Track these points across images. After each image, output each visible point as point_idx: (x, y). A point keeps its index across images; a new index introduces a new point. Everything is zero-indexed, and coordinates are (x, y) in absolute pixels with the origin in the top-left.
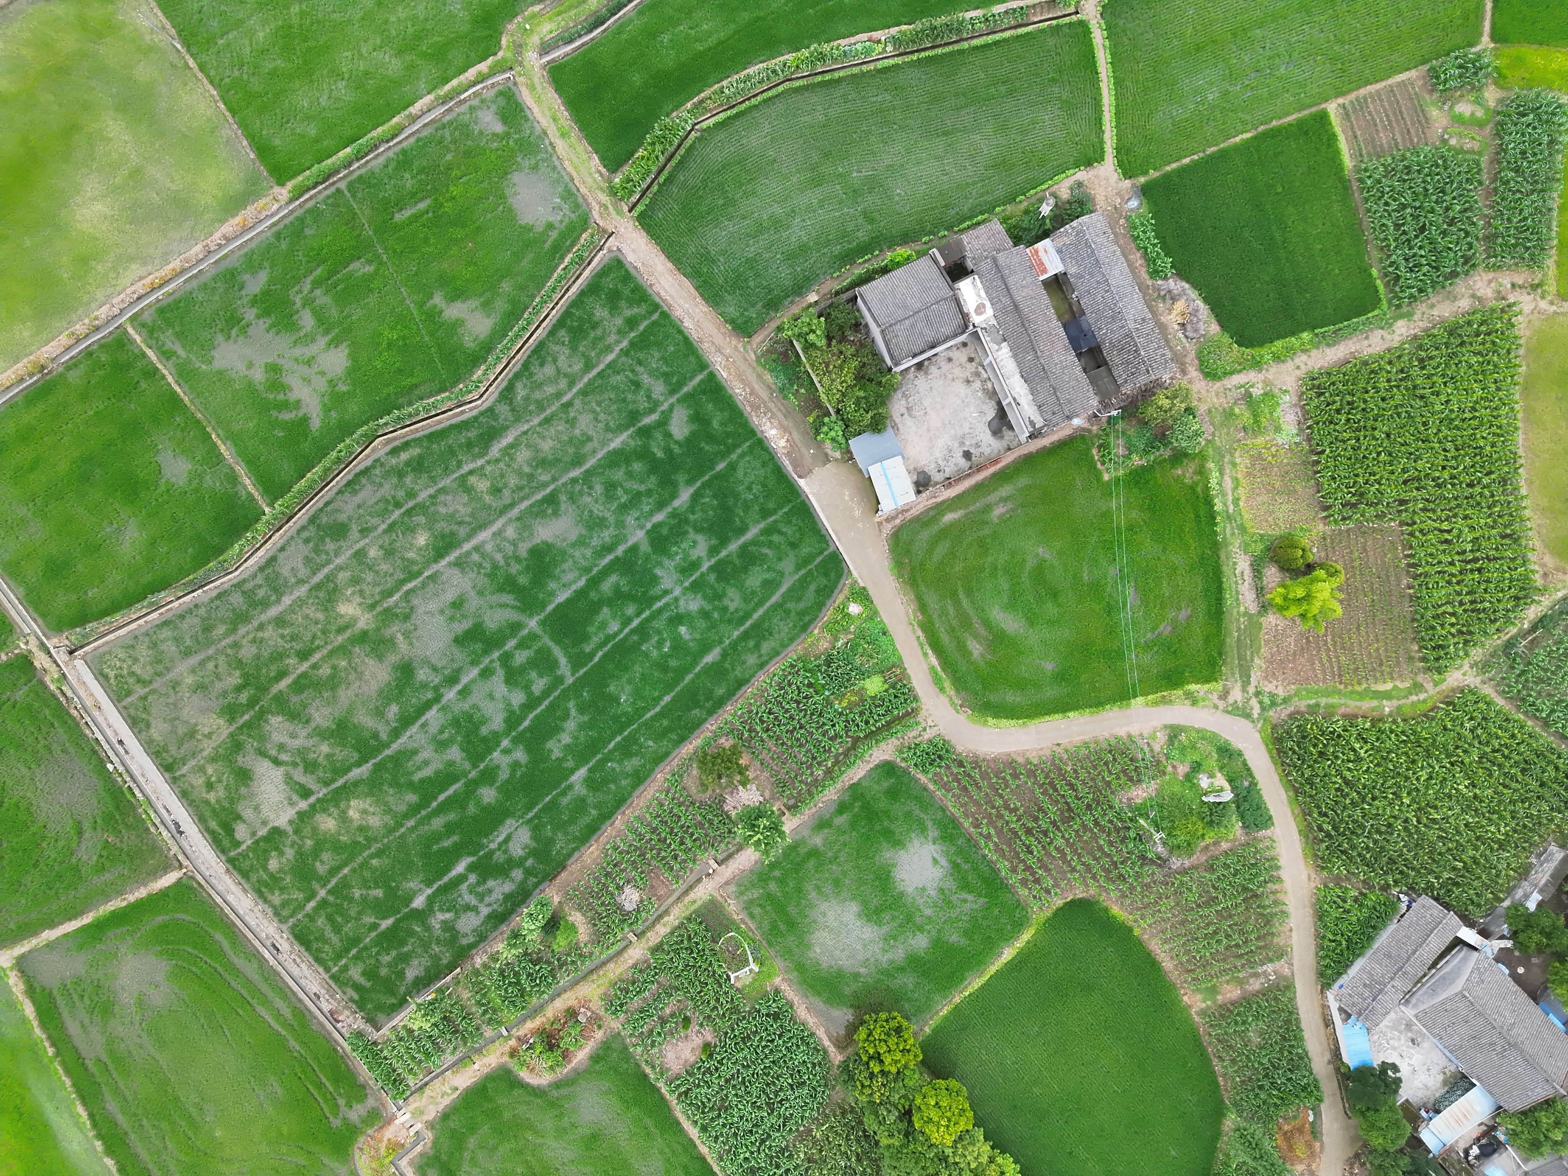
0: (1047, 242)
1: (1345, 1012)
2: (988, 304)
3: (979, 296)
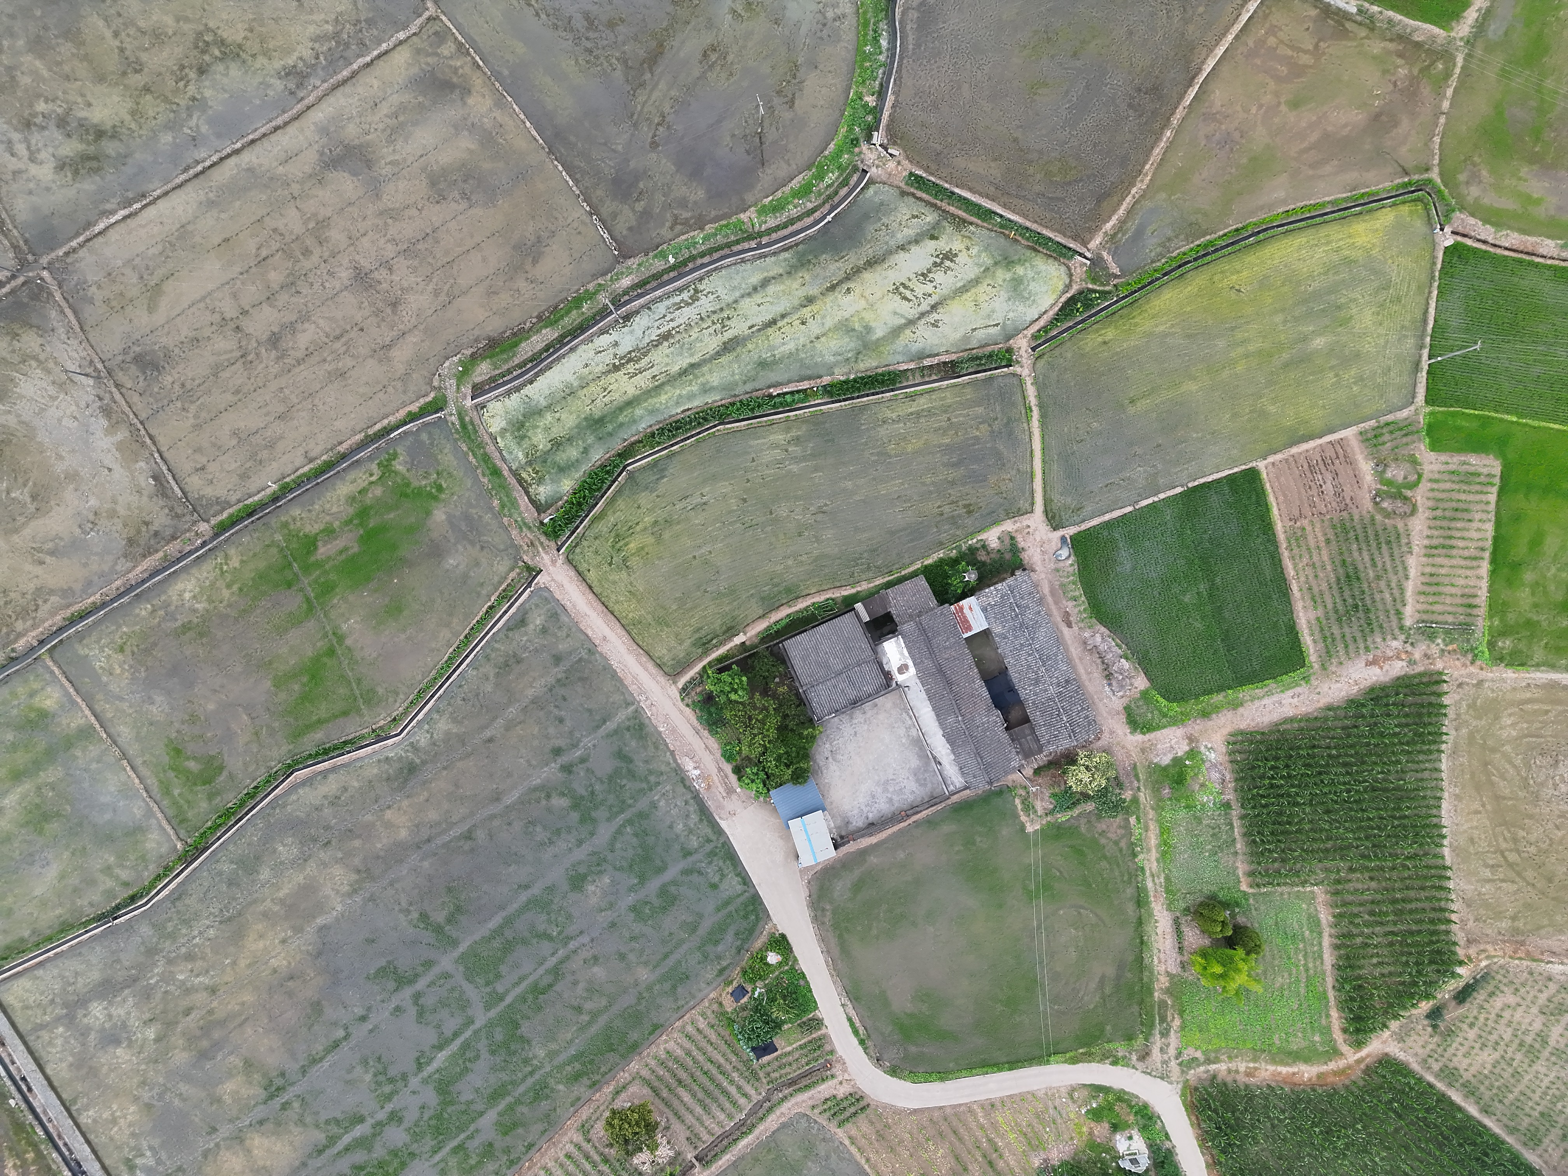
0: (971, 600)
2: (910, 663)
3: (902, 654)
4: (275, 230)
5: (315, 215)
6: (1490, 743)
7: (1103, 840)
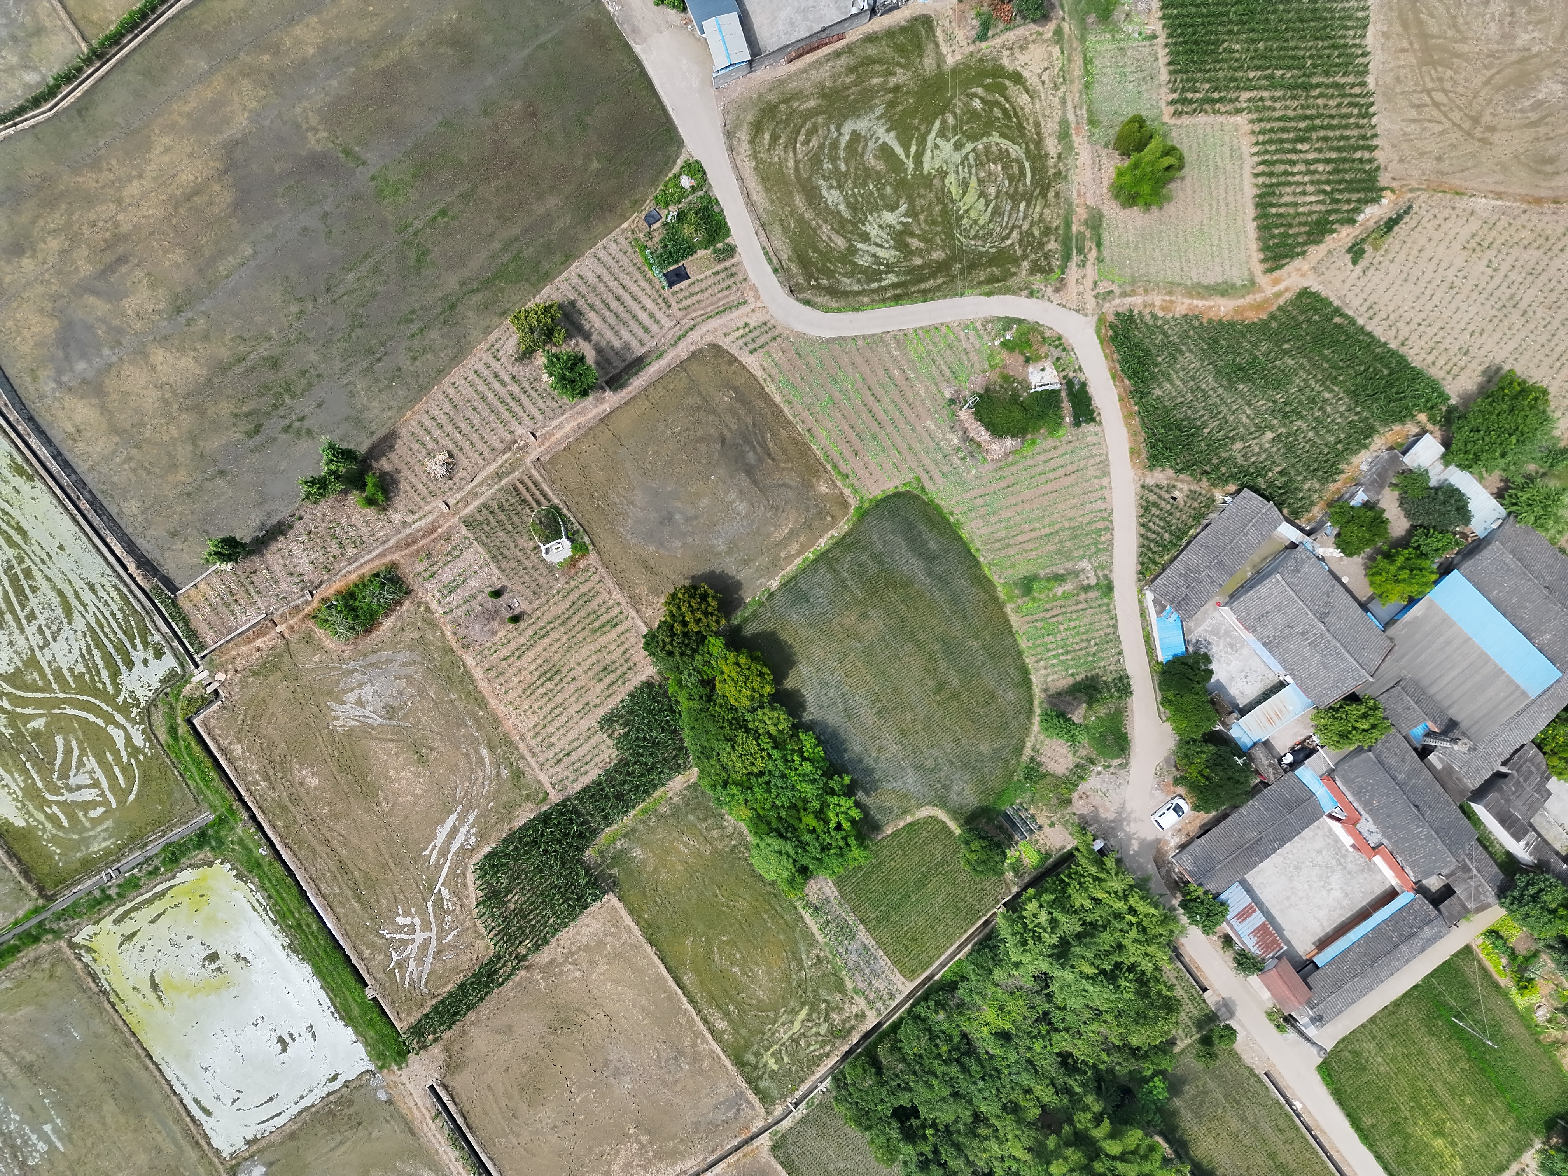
1: (1160, 604)
7: (1025, 74)
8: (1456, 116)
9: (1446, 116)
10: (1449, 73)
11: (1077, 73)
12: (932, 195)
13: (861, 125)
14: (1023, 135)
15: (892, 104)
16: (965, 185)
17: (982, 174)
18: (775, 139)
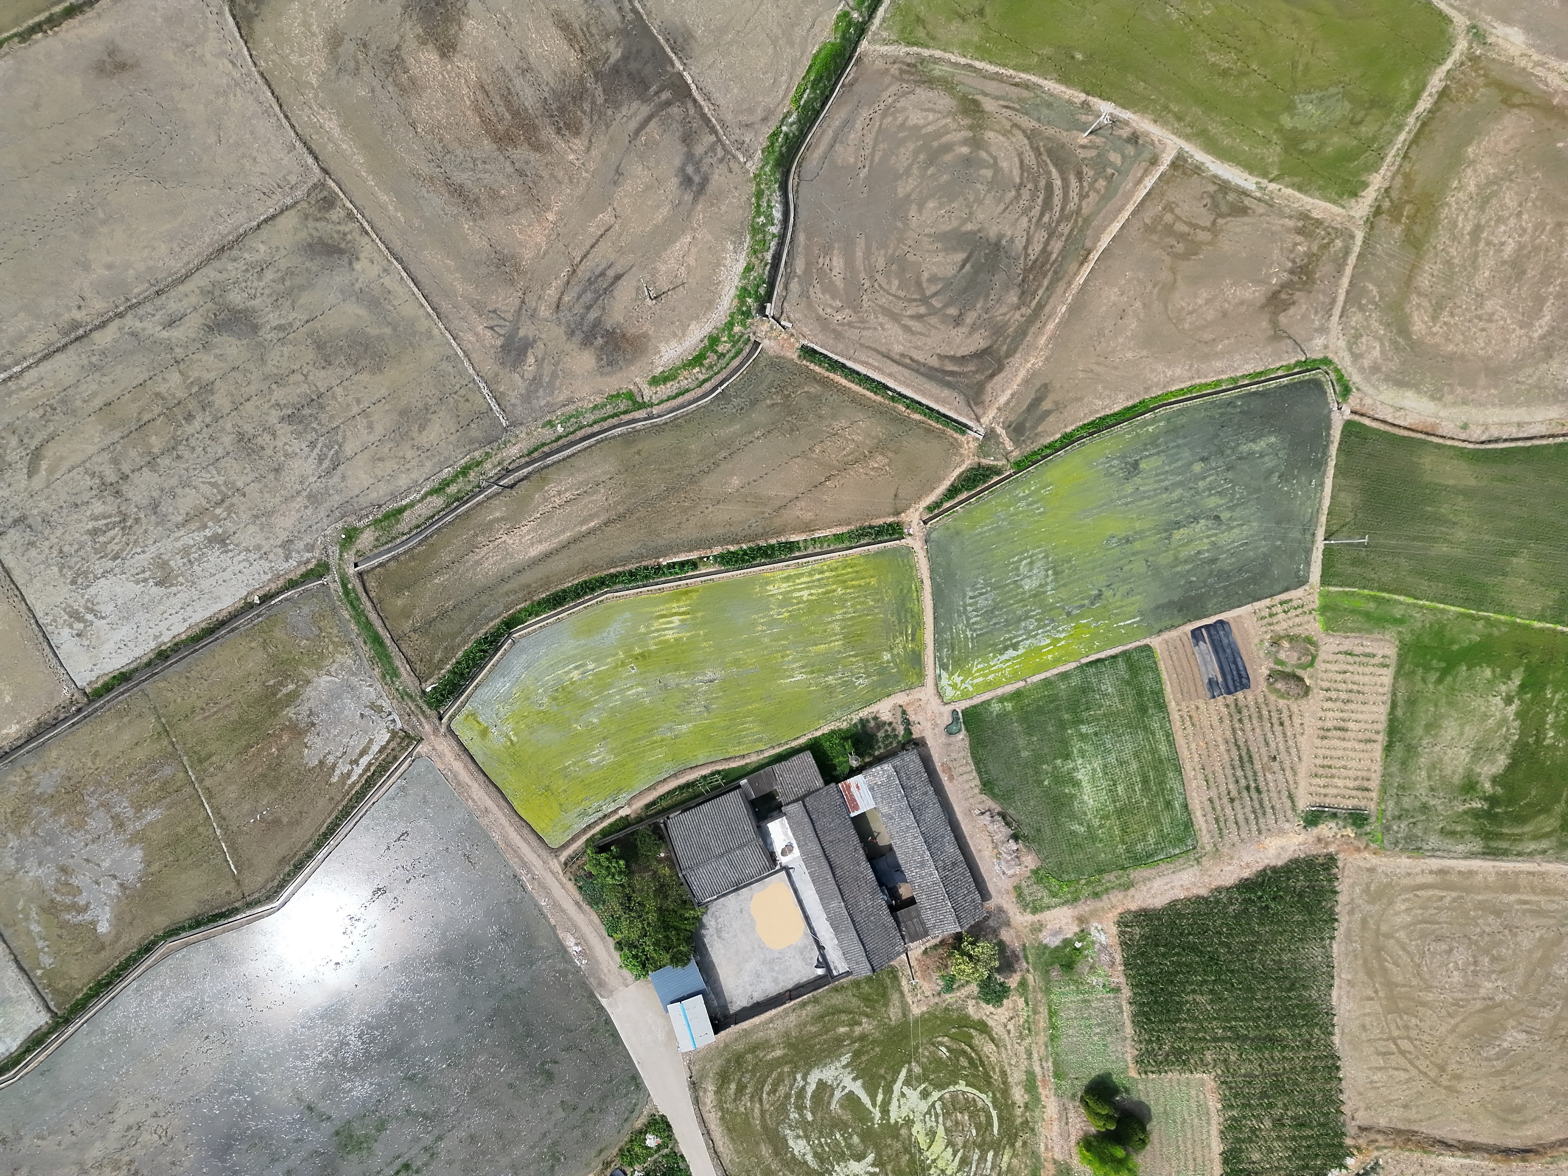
0: (858, 779)
2: (795, 845)
3: (786, 834)
4: (157, 394)
5: (199, 379)
6: (1384, 928)
7: (990, 1023)
8: (1422, 1064)
9: (1411, 1062)
10: (1414, 1021)
11: (1042, 1024)
12: (898, 1145)
13: (827, 1074)
14: (989, 1083)
15: (857, 1054)
16: (932, 1134)
17: (949, 1124)
18: (741, 1089)
